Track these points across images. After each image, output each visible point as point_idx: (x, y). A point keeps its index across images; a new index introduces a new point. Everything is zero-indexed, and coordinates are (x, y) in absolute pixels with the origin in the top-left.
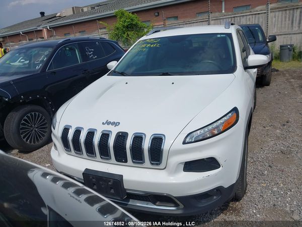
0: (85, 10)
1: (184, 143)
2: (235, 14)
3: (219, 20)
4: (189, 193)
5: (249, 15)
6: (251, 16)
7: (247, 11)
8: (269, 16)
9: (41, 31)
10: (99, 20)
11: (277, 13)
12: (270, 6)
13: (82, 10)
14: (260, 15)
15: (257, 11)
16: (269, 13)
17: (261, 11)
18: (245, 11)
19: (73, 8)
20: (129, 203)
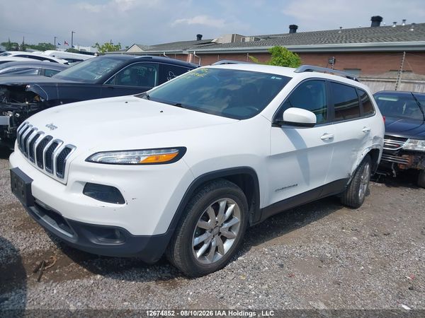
0: (247, 40)
1: (88, 160)
3: (412, 85)
4: (78, 217)
9: (186, 55)
10: (250, 54)
13: (244, 39)
19: (233, 35)
20: (42, 218)
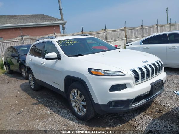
2: (3, 41)
5: (12, 42)
6: (13, 43)
7: (10, 40)
8: (24, 42)
11: (28, 41)
12: (24, 37)
14: (19, 42)
15: (17, 40)
16: (24, 41)
17: (19, 40)
18: (8, 40)
